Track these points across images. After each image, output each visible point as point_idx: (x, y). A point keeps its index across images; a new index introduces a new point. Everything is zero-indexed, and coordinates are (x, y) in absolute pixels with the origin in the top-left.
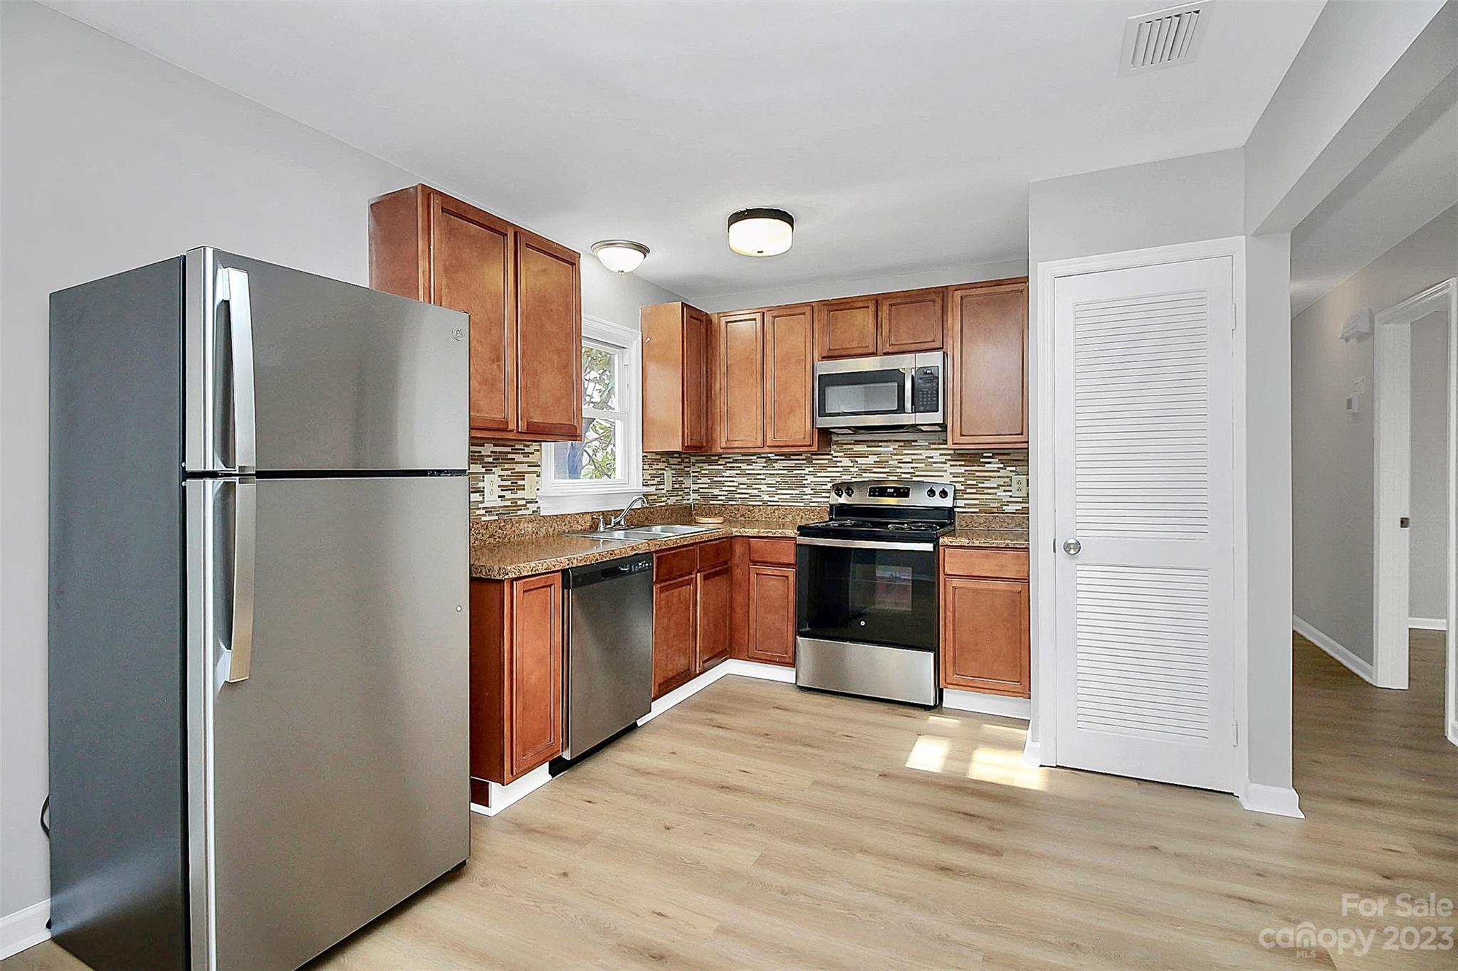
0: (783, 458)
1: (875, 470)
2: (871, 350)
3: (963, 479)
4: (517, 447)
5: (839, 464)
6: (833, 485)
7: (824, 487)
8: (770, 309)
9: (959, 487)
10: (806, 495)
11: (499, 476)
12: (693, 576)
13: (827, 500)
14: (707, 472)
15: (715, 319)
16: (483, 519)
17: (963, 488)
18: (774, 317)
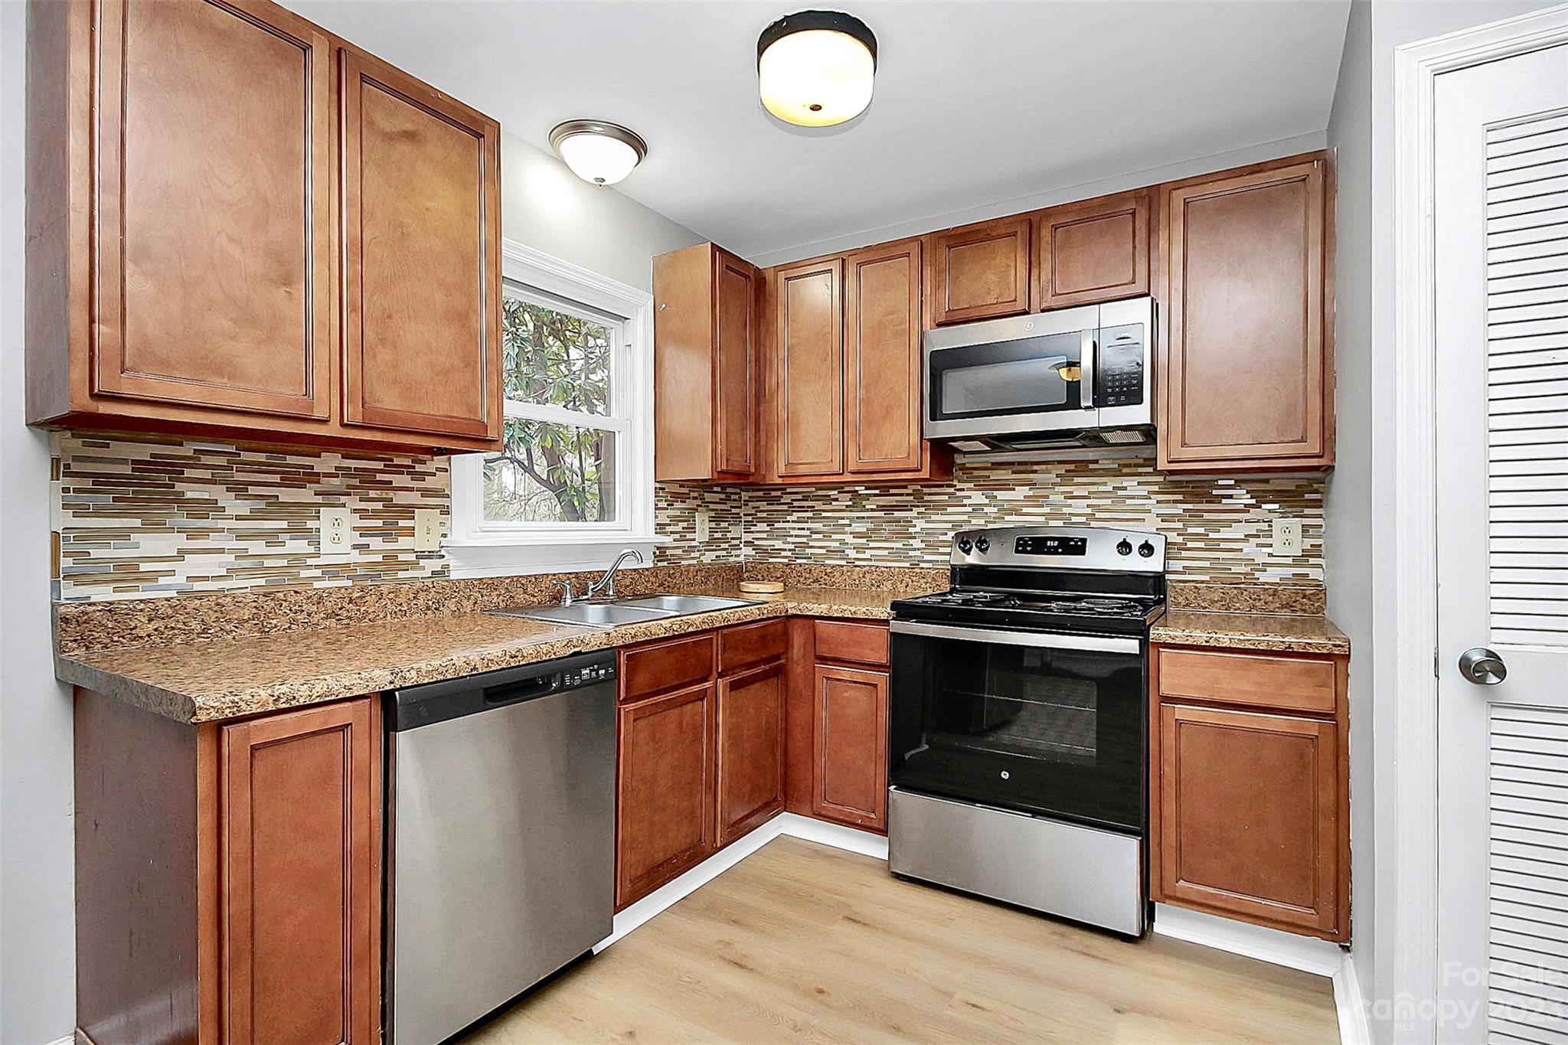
0: (877, 492)
1: (1025, 510)
2: (1021, 305)
3: (1180, 525)
4: (397, 461)
5: (965, 501)
6: (956, 534)
7: (942, 538)
8: (854, 253)
9: (1173, 537)
10: (915, 549)
11: (355, 511)
12: (707, 685)
13: (947, 558)
14: (765, 515)
15: (769, 277)
16: (317, 585)
17: (1180, 539)
18: (860, 265)
